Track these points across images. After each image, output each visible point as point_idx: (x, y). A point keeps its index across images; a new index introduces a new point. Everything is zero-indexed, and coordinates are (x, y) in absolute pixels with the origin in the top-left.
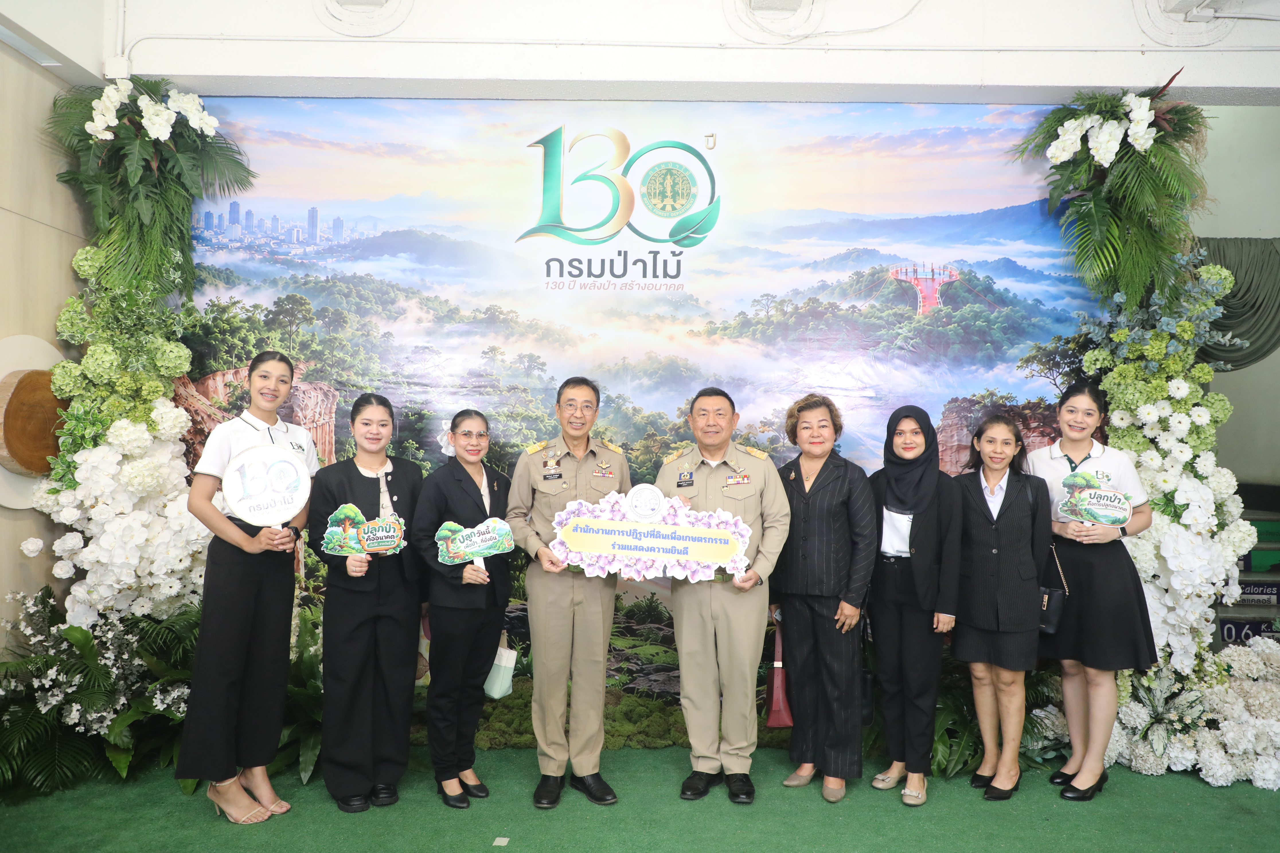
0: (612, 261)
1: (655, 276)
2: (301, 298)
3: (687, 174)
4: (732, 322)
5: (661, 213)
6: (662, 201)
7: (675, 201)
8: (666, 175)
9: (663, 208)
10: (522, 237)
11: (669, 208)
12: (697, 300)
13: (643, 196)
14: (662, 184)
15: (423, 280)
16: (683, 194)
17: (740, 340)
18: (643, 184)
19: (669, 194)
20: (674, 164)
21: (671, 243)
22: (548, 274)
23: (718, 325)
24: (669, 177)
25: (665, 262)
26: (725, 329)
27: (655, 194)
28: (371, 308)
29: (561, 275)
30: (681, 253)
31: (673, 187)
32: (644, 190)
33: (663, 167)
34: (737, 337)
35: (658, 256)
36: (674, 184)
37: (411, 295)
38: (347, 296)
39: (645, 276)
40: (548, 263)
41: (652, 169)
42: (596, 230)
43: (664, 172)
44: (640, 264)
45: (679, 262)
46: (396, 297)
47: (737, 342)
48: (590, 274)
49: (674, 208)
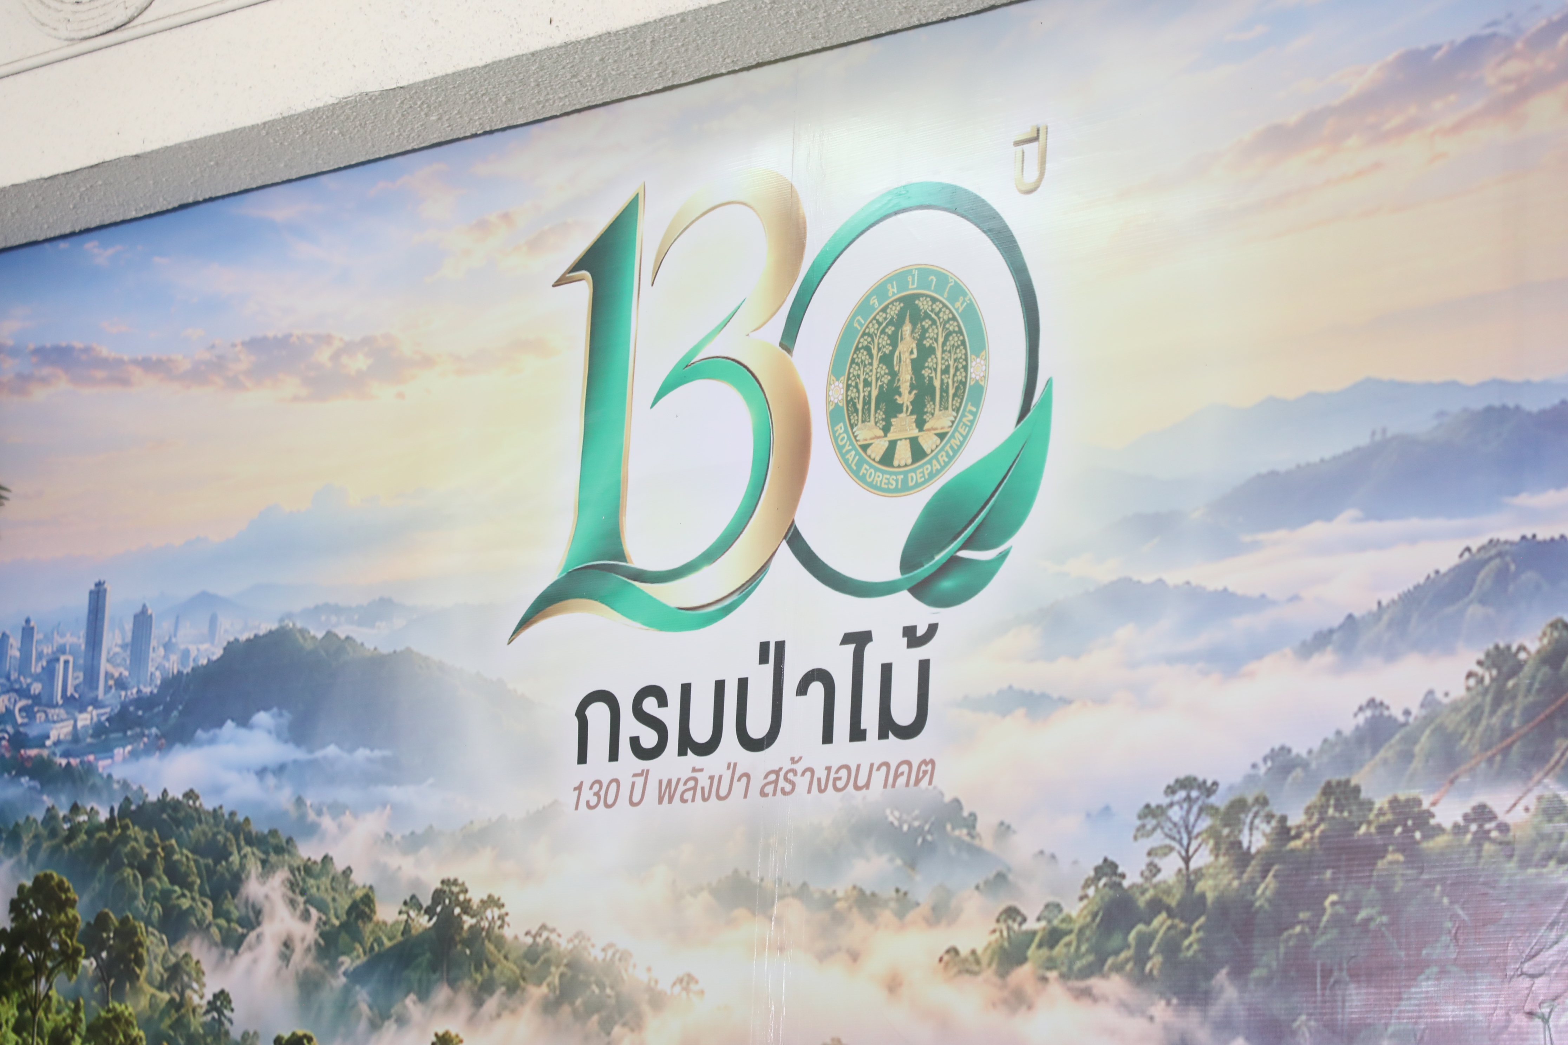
0: (743, 684)
1: (857, 734)
2: (61, 884)
3: (958, 308)
4: (1075, 909)
5: (879, 477)
6: (886, 430)
7: (920, 424)
8: (898, 323)
9: (887, 458)
10: (525, 622)
11: (903, 453)
12: (971, 822)
13: (834, 417)
14: (887, 360)
15: (299, 801)
16: (944, 390)
17: (1097, 983)
18: (835, 371)
19: (906, 398)
20: (925, 273)
21: (905, 596)
22: (582, 758)
23: (1031, 925)
24: (907, 328)
25: (887, 670)
26: (1053, 937)
27: (867, 402)
28: (191, 910)
29: (614, 756)
30: (933, 629)
31: (917, 366)
32: (838, 393)
33: (894, 292)
34: (1089, 972)
35: (869, 649)
36: (925, 352)
37: (273, 858)
38: (146, 870)
39: (828, 737)
40: (581, 714)
41: (863, 308)
42: (706, 571)
43: (893, 311)
44: (817, 689)
45: (924, 666)
46: (242, 867)
47: (1086, 993)
48: (687, 744)
49: (918, 453)
